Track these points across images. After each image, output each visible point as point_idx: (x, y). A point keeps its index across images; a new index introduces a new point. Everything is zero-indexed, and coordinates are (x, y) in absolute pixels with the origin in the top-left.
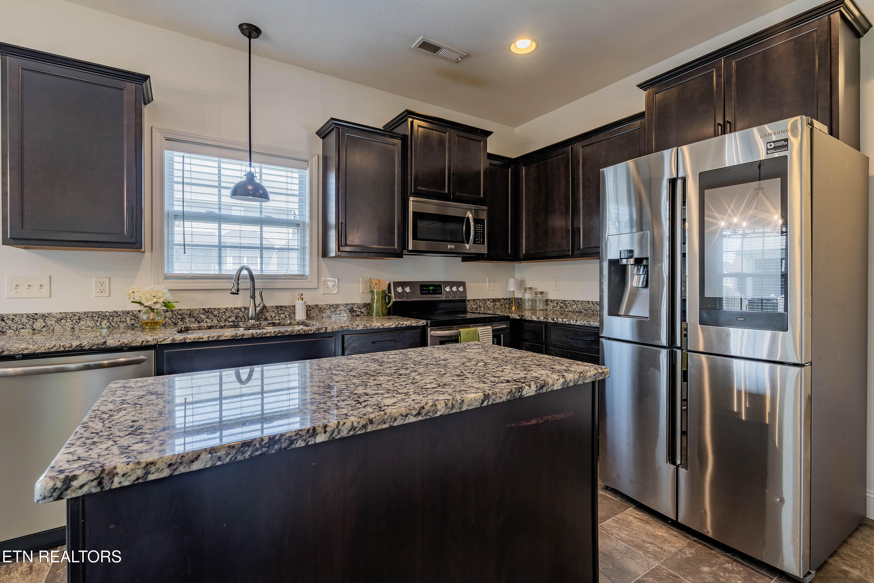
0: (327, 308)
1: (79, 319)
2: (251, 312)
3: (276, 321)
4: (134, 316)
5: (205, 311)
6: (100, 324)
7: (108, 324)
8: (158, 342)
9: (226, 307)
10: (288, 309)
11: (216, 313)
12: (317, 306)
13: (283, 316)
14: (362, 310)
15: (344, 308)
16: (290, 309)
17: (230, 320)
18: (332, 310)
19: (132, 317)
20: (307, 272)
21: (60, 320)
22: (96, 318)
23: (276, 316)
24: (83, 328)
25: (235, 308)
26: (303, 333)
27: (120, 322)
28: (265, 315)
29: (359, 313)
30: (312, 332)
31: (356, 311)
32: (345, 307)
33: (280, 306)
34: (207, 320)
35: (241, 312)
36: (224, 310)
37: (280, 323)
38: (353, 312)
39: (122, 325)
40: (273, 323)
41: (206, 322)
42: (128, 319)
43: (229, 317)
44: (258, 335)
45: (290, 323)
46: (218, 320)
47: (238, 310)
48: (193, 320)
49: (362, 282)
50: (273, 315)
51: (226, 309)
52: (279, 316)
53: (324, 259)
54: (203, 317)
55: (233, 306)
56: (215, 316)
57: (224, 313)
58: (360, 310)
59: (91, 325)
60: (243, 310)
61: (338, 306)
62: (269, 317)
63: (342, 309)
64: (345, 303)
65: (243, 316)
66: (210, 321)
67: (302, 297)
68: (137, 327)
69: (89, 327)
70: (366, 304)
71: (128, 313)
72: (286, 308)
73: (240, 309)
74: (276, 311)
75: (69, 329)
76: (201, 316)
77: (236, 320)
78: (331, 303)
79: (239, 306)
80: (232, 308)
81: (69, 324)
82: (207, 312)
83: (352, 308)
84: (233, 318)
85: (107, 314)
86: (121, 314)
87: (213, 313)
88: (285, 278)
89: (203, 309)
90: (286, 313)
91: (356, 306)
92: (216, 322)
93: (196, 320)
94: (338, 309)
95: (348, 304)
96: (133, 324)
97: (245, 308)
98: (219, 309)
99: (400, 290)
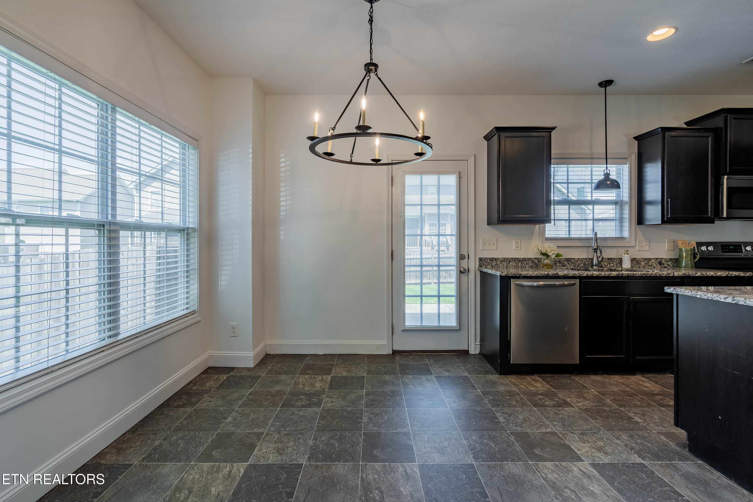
0: (642, 261)
1: (509, 262)
2: (595, 261)
3: (612, 268)
4: (533, 261)
5: (567, 259)
6: (518, 265)
7: (521, 265)
8: (580, 275)
9: (578, 258)
10: (615, 260)
11: (573, 261)
12: (635, 259)
13: (612, 265)
14: (669, 263)
15: (655, 262)
16: (617, 260)
17: (581, 266)
18: (646, 262)
19: (532, 262)
20: (626, 234)
21: (502, 262)
22: (516, 261)
23: (608, 264)
24: (511, 266)
25: (583, 259)
26: (659, 275)
27: (526, 264)
28: (601, 264)
29: (666, 265)
30: (664, 275)
31: (664, 264)
32: (655, 260)
33: (610, 258)
34: (568, 265)
35: (587, 261)
36: (577, 260)
37: (615, 269)
38: (661, 264)
39: (527, 266)
40: (610, 269)
41: (568, 266)
42: (530, 263)
43: (580, 264)
44: (631, 275)
45: (622, 270)
46: (574, 266)
47: (585, 260)
48: (561, 265)
49: (668, 243)
50: (606, 264)
51: (578, 259)
52: (610, 265)
53: (639, 226)
54: (566, 263)
55: (582, 257)
56: (572, 263)
57: (577, 262)
58: (667, 263)
59: (514, 265)
60: (588, 260)
61: (651, 260)
62: (604, 265)
63: (653, 262)
64: (655, 258)
65: (588, 264)
66: (570, 266)
67: (627, 252)
68: (534, 267)
69: (513, 266)
70: (671, 258)
71: (530, 259)
72: (614, 259)
73: (586, 259)
74: (608, 261)
75: (505, 266)
76: (565, 262)
77: (584, 266)
78: (645, 257)
79: (585, 257)
80: (581, 258)
81: (505, 264)
82: (568, 260)
83: (661, 262)
84: (582, 265)
85: (521, 259)
86: (527, 260)
87: (571, 261)
88: (612, 239)
89: (566, 258)
90: (615, 263)
91: (664, 260)
92: (573, 266)
93: (562, 265)
94: (650, 262)
95: (657, 258)
96: (532, 266)
97: (589, 258)
98: (574, 258)
99: (704, 248)
